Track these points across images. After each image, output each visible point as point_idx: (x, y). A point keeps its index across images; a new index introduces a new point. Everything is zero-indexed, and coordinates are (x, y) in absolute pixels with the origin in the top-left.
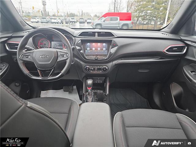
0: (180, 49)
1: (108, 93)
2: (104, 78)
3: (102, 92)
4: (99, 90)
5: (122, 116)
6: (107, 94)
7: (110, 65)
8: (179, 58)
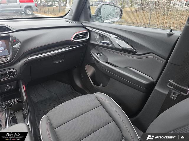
0: (84, 35)
1: (25, 98)
2: (16, 82)
3: (17, 100)
4: (12, 100)
5: (48, 120)
6: (25, 100)
7: (18, 65)
8: (86, 43)
